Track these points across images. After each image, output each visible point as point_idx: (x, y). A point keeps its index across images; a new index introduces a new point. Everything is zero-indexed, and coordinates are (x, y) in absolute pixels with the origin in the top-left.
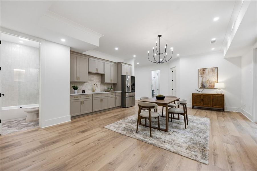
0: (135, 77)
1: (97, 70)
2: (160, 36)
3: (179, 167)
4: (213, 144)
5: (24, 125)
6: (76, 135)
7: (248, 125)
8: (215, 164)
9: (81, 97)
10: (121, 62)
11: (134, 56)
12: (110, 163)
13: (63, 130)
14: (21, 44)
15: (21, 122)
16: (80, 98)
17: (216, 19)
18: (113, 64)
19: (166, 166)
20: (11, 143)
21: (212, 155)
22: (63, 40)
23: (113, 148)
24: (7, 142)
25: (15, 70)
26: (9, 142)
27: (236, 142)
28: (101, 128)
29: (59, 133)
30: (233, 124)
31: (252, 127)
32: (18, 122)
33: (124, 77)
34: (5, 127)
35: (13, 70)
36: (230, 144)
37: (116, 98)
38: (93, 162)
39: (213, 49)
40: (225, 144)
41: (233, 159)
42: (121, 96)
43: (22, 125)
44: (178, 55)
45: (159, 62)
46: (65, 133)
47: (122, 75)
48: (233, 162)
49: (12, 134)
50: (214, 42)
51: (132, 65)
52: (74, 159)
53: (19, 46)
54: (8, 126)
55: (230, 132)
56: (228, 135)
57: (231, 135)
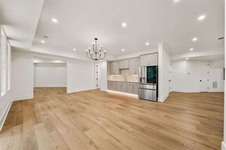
2: (96, 39)
18: (138, 59)
45: (96, 59)
51: (158, 52)
55: (44, 125)
56: (45, 121)
57: (42, 122)
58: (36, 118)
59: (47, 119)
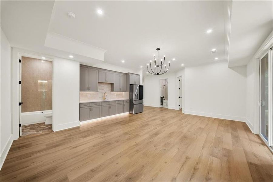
0: (143, 86)
1: (106, 80)
2: (158, 49)
3: (153, 180)
4: (200, 157)
5: (42, 128)
6: (78, 140)
7: (246, 137)
8: (190, 179)
9: (90, 104)
10: (129, 73)
11: (141, 67)
12: (92, 170)
13: (69, 134)
14: (43, 60)
15: (41, 125)
16: (89, 106)
17: (209, 31)
18: (122, 74)
19: (141, 177)
20: (25, 144)
21: (193, 169)
22: (71, 57)
23: (103, 155)
24: (22, 143)
25: (39, 81)
26: (24, 143)
27: (225, 156)
28: (102, 134)
29: (64, 137)
30: (231, 135)
31: (250, 140)
32: (39, 125)
33: (132, 86)
34: (27, 129)
35: (38, 81)
36: (217, 158)
37: (124, 105)
38: (79, 167)
39: (216, 59)
40: (212, 157)
41: (212, 175)
42: (129, 103)
43: (40, 128)
44: (183, 65)
45: (158, 74)
46: (70, 137)
47: (130, 85)
48: (211, 179)
49: (29, 136)
50: (215, 52)
51: (140, 75)
52: (65, 163)
53: (42, 61)
54: (30, 128)
55: (223, 144)
56: (220, 148)
57: (223, 148)
58: (228, 157)
59: (215, 148)
